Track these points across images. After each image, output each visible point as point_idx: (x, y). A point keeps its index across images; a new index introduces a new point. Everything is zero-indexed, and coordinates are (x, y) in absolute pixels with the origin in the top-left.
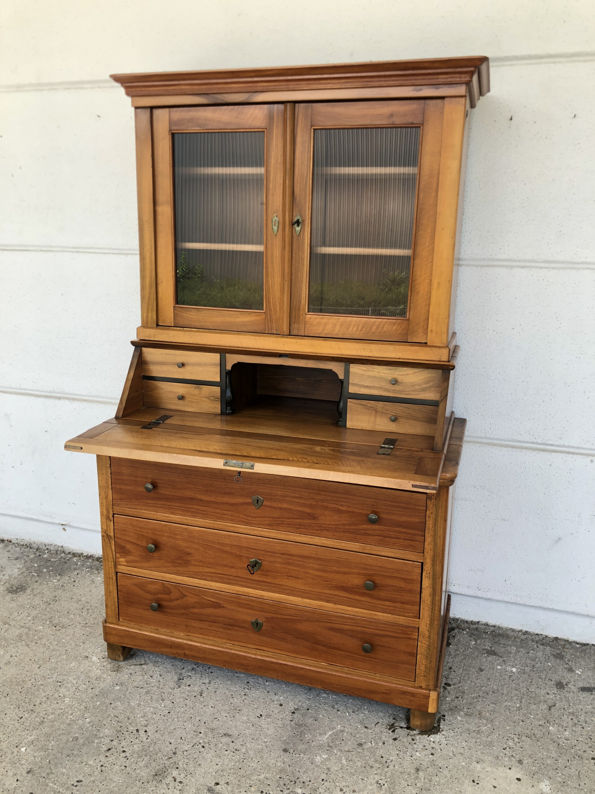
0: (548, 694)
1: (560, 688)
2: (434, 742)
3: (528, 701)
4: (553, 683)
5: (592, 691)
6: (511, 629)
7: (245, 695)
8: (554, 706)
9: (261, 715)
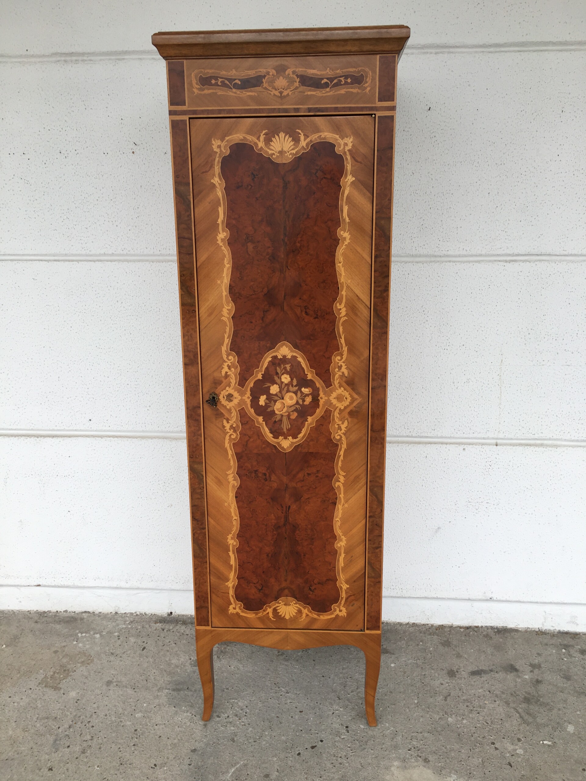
0: (442, 684)
1: (452, 676)
2: (341, 757)
3: (425, 695)
4: (444, 672)
5: (481, 674)
6: (398, 623)
7: (134, 745)
8: (449, 695)
9: (155, 765)
